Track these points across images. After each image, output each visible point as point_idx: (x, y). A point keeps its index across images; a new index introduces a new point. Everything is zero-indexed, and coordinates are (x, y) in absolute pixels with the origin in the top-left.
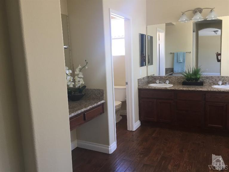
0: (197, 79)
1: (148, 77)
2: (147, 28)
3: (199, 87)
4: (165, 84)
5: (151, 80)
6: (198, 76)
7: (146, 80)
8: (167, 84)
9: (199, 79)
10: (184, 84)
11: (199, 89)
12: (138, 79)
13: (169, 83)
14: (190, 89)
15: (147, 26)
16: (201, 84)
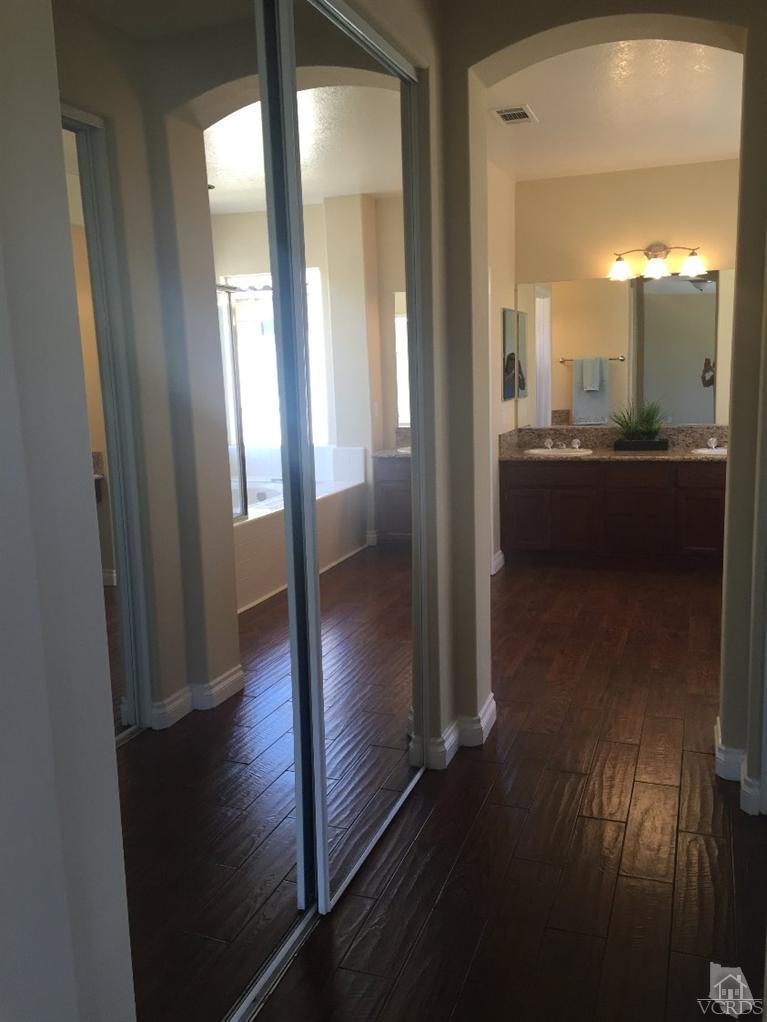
0: (652, 434)
1: (520, 430)
2: (516, 291)
3: (660, 452)
4: (570, 450)
5: (527, 438)
6: (656, 426)
7: (515, 439)
8: (574, 448)
9: (656, 433)
10: (619, 446)
11: (661, 456)
12: (500, 436)
13: (580, 448)
14: (639, 458)
15: (516, 286)
16: (663, 446)
